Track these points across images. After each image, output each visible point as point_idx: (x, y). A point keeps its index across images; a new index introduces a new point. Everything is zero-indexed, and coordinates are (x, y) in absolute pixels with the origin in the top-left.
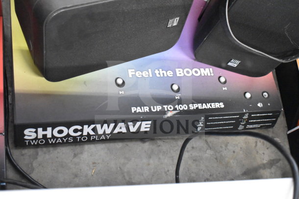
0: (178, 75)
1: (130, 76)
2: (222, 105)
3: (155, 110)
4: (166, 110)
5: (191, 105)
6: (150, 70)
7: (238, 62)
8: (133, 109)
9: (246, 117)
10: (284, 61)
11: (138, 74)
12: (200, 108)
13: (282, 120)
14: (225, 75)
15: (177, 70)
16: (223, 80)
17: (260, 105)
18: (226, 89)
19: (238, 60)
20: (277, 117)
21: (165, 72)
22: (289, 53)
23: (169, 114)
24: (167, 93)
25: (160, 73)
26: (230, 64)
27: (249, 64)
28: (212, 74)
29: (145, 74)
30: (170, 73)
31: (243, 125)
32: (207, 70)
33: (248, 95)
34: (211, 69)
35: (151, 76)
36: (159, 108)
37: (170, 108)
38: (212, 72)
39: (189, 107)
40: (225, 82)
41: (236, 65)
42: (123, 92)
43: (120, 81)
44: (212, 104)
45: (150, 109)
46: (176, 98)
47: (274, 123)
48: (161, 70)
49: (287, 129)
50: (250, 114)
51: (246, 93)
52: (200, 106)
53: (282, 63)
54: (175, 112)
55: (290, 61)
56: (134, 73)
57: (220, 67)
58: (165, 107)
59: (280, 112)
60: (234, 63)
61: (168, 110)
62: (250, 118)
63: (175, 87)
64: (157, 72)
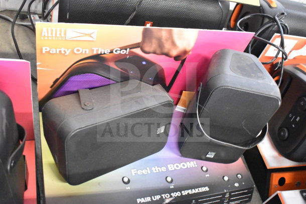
0: (170, 169)
1: (134, 174)
2: (207, 189)
3: (155, 199)
4: (164, 198)
5: (183, 192)
6: (148, 168)
7: (214, 154)
8: (139, 201)
9: (227, 196)
10: (247, 148)
11: (139, 172)
12: (190, 193)
13: (256, 195)
14: (206, 165)
15: (169, 166)
16: (205, 169)
17: (237, 185)
18: (208, 175)
19: (214, 152)
20: (251, 193)
21: (159, 168)
22: (250, 142)
23: (167, 201)
24: (163, 184)
25: (156, 169)
26: (208, 156)
27: (223, 154)
28: (196, 166)
29: (144, 172)
30: (164, 169)
31: (226, 203)
32: (192, 163)
33: (226, 178)
34: (195, 162)
35: (149, 172)
36: (158, 197)
37: (167, 196)
38: (195, 164)
39: (181, 194)
40: (207, 170)
41: (212, 157)
42: (129, 188)
43: (126, 180)
44: (200, 189)
45: (152, 199)
46: (171, 187)
47: (250, 198)
48: (156, 167)
49: (261, 201)
50: (230, 193)
51: (224, 177)
52: (190, 192)
53: (247, 150)
54: (171, 199)
55: (251, 147)
56: (136, 172)
57: (201, 159)
58: (163, 195)
59: (253, 188)
60: (211, 155)
61: (166, 198)
62: (231, 196)
63: (169, 179)
64: (153, 169)
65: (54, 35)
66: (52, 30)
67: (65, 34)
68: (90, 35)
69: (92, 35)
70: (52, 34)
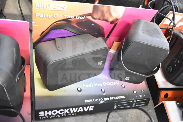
0: (104, 85)
1: (84, 87)
2: (124, 97)
3: (95, 101)
4: (100, 100)
5: (110, 98)
6: (92, 84)
7: (129, 78)
8: (86, 101)
9: (135, 101)
10: (148, 76)
11: (87, 86)
12: (114, 99)
13: (151, 102)
14: (124, 84)
15: (104, 83)
16: (123, 86)
17: (140, 96)
18: (125, 90)
19: (129, 77)
20: (149, 101)
21: (98, 84)
22: (150, 73)
23: (101, 102)
24: (100, 93)
25: (96, 85)
26: (125, 79)
27: (134, 78)
28: (119, 84)
29: (90, 86)
30: (101, 85)
31: (134, 105)
32: (116, 82)
33: (135, 92)
34: (118, 82)
35: (92, 86)
36: (97, 100)
37: (102, 99)
38: (118, 83)
39: (109, 99)
40: (125, 87)
41: (128, 80)
42: (81, 94)
43: (79, 89)
44: (120, 97)
45: (93, 101)
46: (104, 95)
47: (148, 103)
48: (96, 83)
49: (154, 106)
50: (137, 100)
51: (134, 91)
52: (114, 98)
53: (148, 77)
54: (104, 101)
55: (150, 76)
56: (85, 85)
58: (99, 99)
59: (150, 98)
60: (127, 79)
61: (101, 101)
62: (137, 102)
63: (103, 90)
64: (95, 84)
65: (43, 7)
66: (42, 4)
67: (49, 7)
68: (63, 8)
69: (64, 8)
70: (42, 6)
